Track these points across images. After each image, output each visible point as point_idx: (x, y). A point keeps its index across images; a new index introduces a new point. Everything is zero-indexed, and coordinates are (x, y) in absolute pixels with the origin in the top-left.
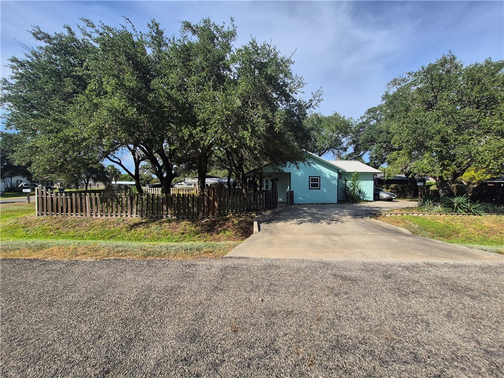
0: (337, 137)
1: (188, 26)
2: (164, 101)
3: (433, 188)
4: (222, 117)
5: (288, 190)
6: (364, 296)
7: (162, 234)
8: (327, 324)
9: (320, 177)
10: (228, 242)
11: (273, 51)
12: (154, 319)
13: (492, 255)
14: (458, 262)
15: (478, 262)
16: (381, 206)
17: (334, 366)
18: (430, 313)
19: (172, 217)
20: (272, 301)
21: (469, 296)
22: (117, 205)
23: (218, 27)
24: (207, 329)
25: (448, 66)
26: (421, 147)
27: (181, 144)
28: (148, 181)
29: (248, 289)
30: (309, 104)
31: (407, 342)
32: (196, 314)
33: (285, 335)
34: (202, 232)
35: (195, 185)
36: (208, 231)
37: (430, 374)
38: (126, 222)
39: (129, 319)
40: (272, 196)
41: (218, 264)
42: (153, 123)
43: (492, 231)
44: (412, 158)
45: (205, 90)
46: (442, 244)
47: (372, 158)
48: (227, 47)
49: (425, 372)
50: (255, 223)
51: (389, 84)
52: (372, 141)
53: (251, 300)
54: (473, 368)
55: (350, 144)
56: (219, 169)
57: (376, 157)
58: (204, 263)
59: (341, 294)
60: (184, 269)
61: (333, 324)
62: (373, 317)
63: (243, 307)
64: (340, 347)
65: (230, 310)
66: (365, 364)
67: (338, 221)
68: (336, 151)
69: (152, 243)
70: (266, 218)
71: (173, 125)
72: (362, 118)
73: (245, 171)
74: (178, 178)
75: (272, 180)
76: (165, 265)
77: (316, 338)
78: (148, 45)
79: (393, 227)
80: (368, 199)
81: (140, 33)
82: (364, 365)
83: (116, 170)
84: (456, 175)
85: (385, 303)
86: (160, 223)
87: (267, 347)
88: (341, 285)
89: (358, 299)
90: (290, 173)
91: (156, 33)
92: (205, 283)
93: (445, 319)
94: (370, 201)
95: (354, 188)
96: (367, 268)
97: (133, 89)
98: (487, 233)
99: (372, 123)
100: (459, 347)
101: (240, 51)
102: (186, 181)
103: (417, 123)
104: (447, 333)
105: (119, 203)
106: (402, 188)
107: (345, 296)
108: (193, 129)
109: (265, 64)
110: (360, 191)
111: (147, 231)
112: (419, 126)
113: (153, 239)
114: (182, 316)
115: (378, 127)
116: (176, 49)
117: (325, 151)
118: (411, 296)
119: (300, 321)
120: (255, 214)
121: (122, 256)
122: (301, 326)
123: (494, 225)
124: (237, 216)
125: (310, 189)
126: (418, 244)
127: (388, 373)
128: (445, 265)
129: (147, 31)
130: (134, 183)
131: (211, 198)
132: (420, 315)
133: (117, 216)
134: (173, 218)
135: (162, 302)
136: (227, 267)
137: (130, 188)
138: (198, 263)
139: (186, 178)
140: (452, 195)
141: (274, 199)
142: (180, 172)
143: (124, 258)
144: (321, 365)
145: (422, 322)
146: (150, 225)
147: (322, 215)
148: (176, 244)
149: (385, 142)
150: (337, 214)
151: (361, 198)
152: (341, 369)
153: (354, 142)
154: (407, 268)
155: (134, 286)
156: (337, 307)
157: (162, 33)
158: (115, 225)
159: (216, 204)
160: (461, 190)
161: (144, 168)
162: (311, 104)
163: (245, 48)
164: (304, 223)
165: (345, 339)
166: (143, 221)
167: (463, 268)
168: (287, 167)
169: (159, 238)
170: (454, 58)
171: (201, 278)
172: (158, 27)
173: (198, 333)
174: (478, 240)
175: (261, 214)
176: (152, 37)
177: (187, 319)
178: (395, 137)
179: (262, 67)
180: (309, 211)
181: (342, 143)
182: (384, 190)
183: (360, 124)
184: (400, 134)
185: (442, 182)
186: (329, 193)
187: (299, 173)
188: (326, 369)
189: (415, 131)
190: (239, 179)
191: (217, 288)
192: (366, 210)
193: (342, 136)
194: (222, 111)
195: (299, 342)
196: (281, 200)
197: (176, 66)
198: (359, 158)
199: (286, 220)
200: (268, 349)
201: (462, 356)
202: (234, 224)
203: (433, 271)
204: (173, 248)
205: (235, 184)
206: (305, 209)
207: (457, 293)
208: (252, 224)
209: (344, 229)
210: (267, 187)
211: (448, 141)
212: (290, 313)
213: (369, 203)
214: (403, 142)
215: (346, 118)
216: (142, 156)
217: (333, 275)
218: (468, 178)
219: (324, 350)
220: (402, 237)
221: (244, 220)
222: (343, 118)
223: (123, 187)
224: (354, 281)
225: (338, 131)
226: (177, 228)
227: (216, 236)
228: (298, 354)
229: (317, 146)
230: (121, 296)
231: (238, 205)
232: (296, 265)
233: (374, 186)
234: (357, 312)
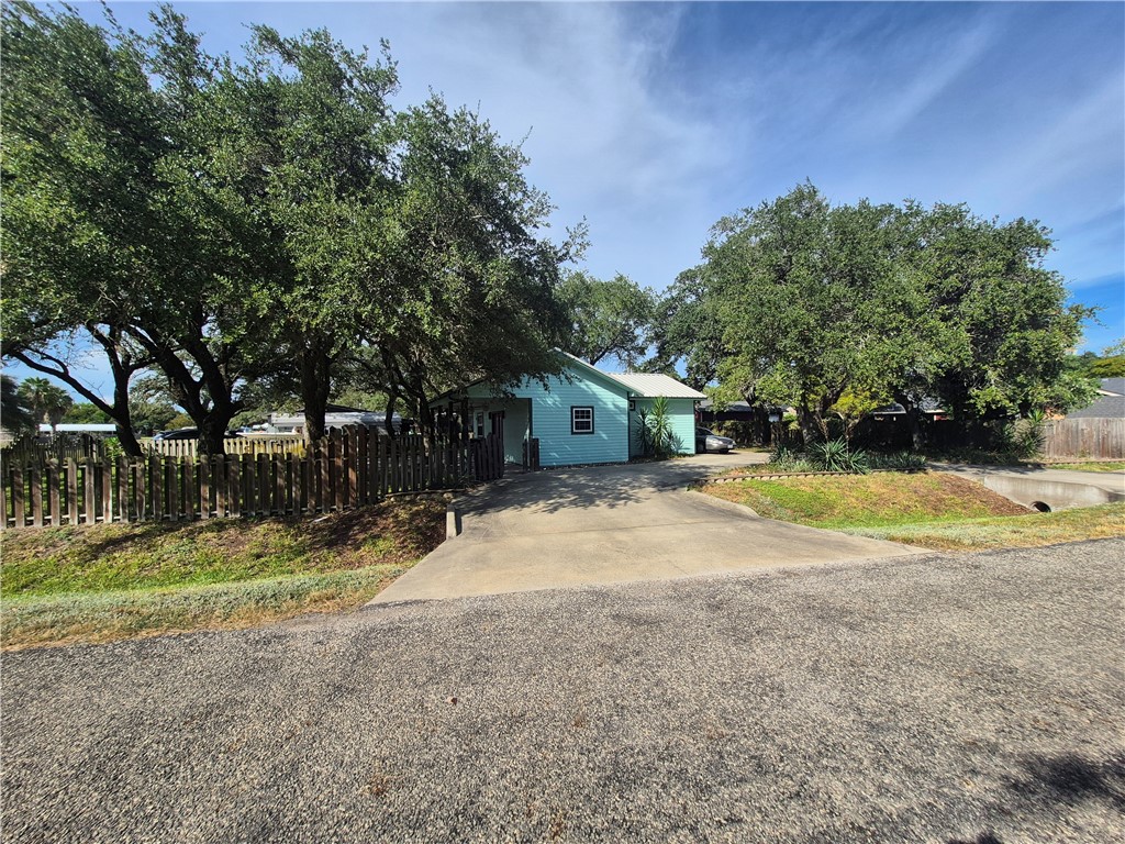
0: (625, 325)
1: (269, 38)
2: (197, 215)
3: (794, 426)
4: (360, 266)
5: (527, 436)
6: (673, 653)
7: (195, 563)
8: (595, 731)
9: (592, 408)
10: (380, 567)
11: (482, 130)
12: (142, 806)
13: (882, 544)
14: (831, 563)
15: (860, 560)
16: (707, 464)
17: (606, 824)
18: (785, 668)
19: (226, 515)
20: (479, 697)
21: (847, 624)
22: (49, 492)
23: (352, 56)
24: (301, 803)
25: (806, 204)
26: (770, 350)
27: (252, 330)
28: (160, 423)
29: (421, 679)
30: (564, 251)
31: (746, 736)
32: (275, 768)
33: (503, 775)
34: (312, 547)
35: (299, 430)
36: (330, 545)
37: (783, 794)
38: (81, 537)
39: (54, 824)
40: (490, 450)
41: (347, 625)
42: (163, 269)
43: (881, 501)
44: (758, 371)
45: (316, 197)
46: (807, 531)
47: (691, 368)
48: (375, 106)
49: (775, 791)
50: (450, 516)
51: (714, 227)
52: (689, 335)
53: (426, 705)
54: (851, 764)
55: (651, 340)
56: (365, 390)
57: (698, 367)
58: (309, 627)
59: (627, 656)
60: (250, 652)
61: (608, 727)
62: (687, 697)
63: (405, 726)
64: (620, 778)
65: (370, 740)
66: (668, 803)
67: (630, 500)
68: (624, 354)
69: (158, 590)
70: (475, 501)
71: (223, 280)
72: (670, 289)
73: (429, 395)
74: (254, 413)
75: (492, 416)
76: (192, 648)
77: (572, 766)
78: (152, 67)
79: (728, 504)
80: (686, 451)
81: (132, 32)
82: (665, 805)
83: (54, 395)
84: (827, 402)
85: (710, 662)
86: (192, 532)
87: (457, 815)
88: (629, 637)
89: (660, 663)
90: (530, 400)
91: (176, 39)
92: (309, 681)
93: (809, 676)
94: (690, 455)
95: (660, 429)
96: (681, 594)
97: (94, 174)
98: (875, 504)
99: (688, 301)
100: (830, 727)
101: (404, 117)
102: (274, 419)
103: (762, 305)
104: (813, 704)
105: (57, 485)
106: (744, 427)
107: (635, 661)
108: (283, 293)
109: (464, 156)
110: (670, 436)
111: (148, 557)
112: (765, 309)
113: (167, 578)
114: (230, 782)
115: (699, 308)
116: (235, 90)
117: (604, 353)
118: (756, 639)
119: (539, 734)
120: (450, 495)
121: (51, 638)
122: (539, 747)
123: (884, 490)
124: (409, 502)
125: (573, 433)
126: (770, 535)
127: (710, 812)
128: (812, 572)
129: (148, 30)
130: (112, 427)
131: (339, 462)
132: (769, 677)
133: (46, 522)
134: (232, 516)
135: (171, 755)
136: (373, 630)
137: (99, 443)
138: (294, 629)
139: (274, 414)
140: (821, 439)
141: (496, 458)
142: (258, 398)
143: (59, 644)
144: (579, 828)
145: (772, 689)
146: (160, 540)
147: (598, 488)
148: (235, 585)
149: (711, 339)
150: (628, 484)
151: (673, 447)
152: (620, 826)
153: (658, 336)
154: (749, 584)
155: (86, 720)
156: (617, 687)
157: (193, 42)
158: (41, 549)
159: (352, 475)
160: (836, 431)
161: (147, 386)
162: (568, 253)
163: (417, 113)
164: (561, 510)
165: (632, 756)
166: (137, 531)
167: (839, 574)
168: (523, 386)
169: (183, 576)
170: (815, 192)
171: (297, 669)
172: (181, 25)
173: (276, 819)
174: (863, 518)
175: (464, 493)
176: (164, 47)
177: (246, 787)
178: (728, 329)
179: (457, 160)
180: (571, 481)
181: (635, 337)
182: (714, 432)
183: (667, 300)
184: (736, 323)
185: (806, 415)
186: (611, 440)
187: (549, 400)
188: (590, 835)
189: (760, 319)
190: (416, 413)
191: (339, 688)
192: (683, 474)
193: (635, 323)
194: (359, 251)
195: (533, 786)
196: (512, 459)
197: (235, 131)
198: (667, 369)
199: (522, 504)
200: (461, 820)
201: (834, 745)
202: (398, 522)
203: (792, 585)
204: (225, 598)
205: (405, 425)
206: (565, 476)
207: (829, 623)
208: (443, 517)
209: (640, 515)
210: (480, 430)
211: (810, 340)
212: (516, 720)
213: (687, 458)
214: (741, 339)
215: (641, 288)
216: (140, 356)
217: (614, 617)
218: (846, 407)
219: (586, 791)
220: (744, 524)
221: (423, 511)
222: (634, 287)
223: (75, 440)
224: (652, 623)
225: (627, 314)
226: (242, 543)
227: (352, 556)
228: (529, 815)
229: (587, 343)
230: (35, 759)
231: (409, 474)
232: (539, 604)
233: (696, 425)
234: (657, 691)
